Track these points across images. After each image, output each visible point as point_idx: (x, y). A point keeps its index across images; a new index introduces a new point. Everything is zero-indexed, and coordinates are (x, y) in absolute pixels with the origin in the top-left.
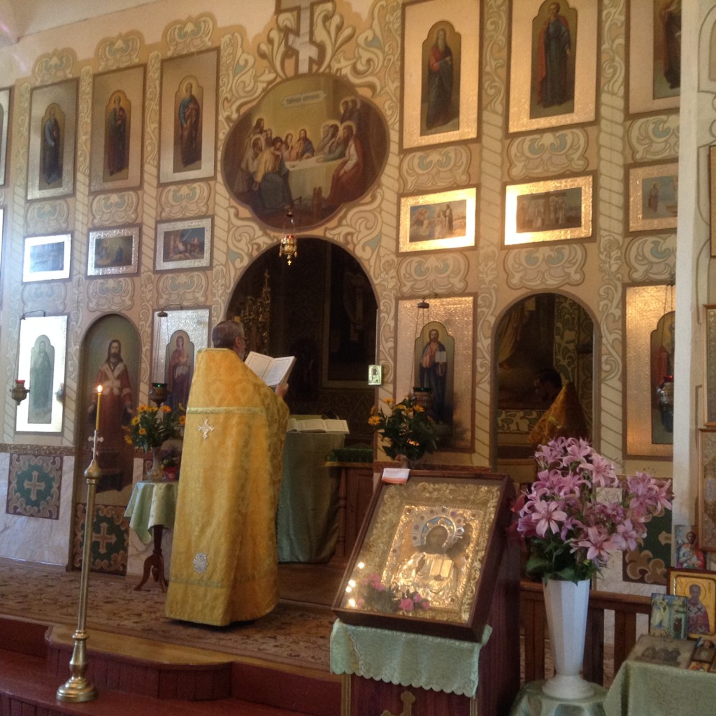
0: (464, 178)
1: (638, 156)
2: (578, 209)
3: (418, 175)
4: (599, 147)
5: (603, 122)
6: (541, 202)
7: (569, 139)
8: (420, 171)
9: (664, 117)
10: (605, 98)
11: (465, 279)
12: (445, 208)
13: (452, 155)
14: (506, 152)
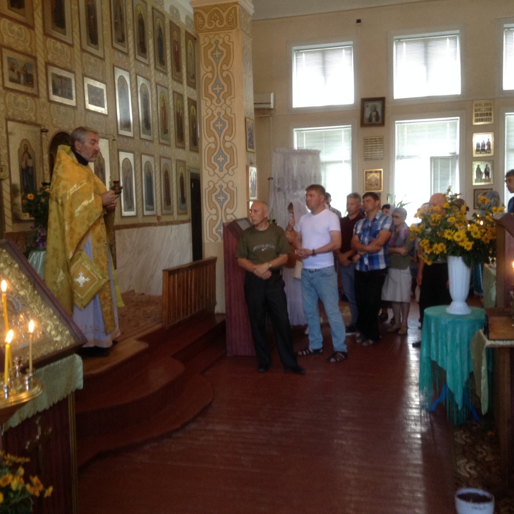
0: (29, 49)
1: (85, 71)
2: (70, 89)
3: (9, 36)
4: (74, 59)
5: (75, 47)
6: (60, 80)
7: (65, 49)
8: (10, 34)
9: (89, 56)
10: (74, 35)
11: (35, 116)
12: (23, 65)
13: (23, 31)
14: (44, 43)
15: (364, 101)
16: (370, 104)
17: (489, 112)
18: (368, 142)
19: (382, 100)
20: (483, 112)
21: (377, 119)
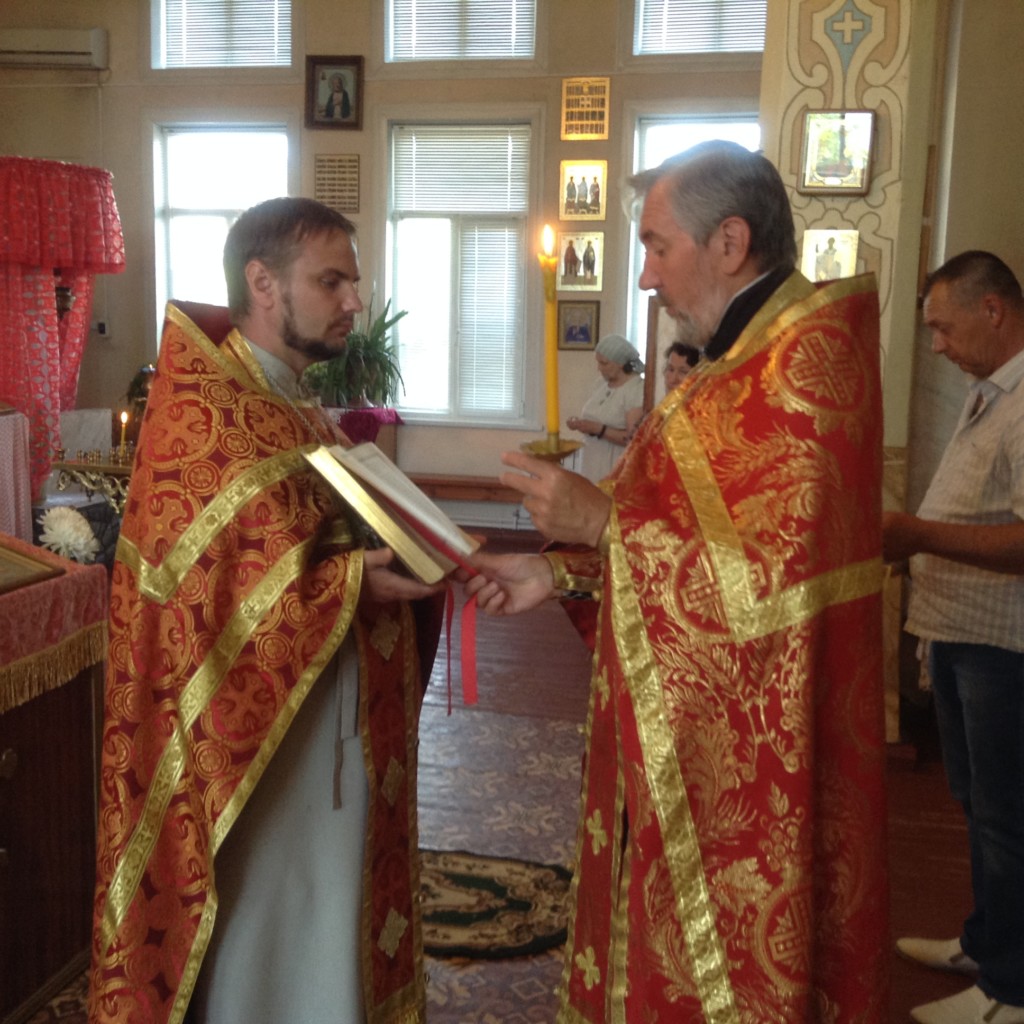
15: (315, 64)
16: (330, 72)
17: (597, 109)
18: (324, 167)
19: (356, 62)
20: (585, 109)
21: (346, 111)
